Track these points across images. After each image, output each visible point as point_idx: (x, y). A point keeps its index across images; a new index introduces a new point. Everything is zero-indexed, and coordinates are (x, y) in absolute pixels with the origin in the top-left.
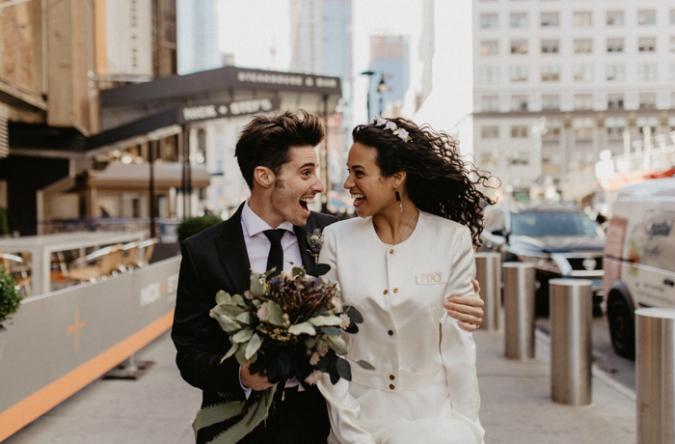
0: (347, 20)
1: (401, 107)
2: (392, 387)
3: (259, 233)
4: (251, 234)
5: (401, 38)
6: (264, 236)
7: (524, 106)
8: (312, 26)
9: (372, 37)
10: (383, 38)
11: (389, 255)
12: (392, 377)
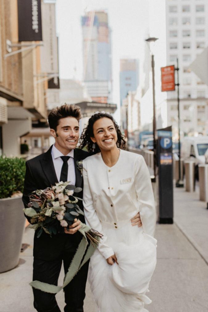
0: (109, 52)
1: (135, 94)
2: (116, 227)
3: (59, 157)
4: (55, 158)
5: (135, 60)
6: (60, 159)
7: (189, 96)
8: (93, 55)
9: (121, 60)
10: (126, 60)
11: (108, 172)
12: (115, 224)
